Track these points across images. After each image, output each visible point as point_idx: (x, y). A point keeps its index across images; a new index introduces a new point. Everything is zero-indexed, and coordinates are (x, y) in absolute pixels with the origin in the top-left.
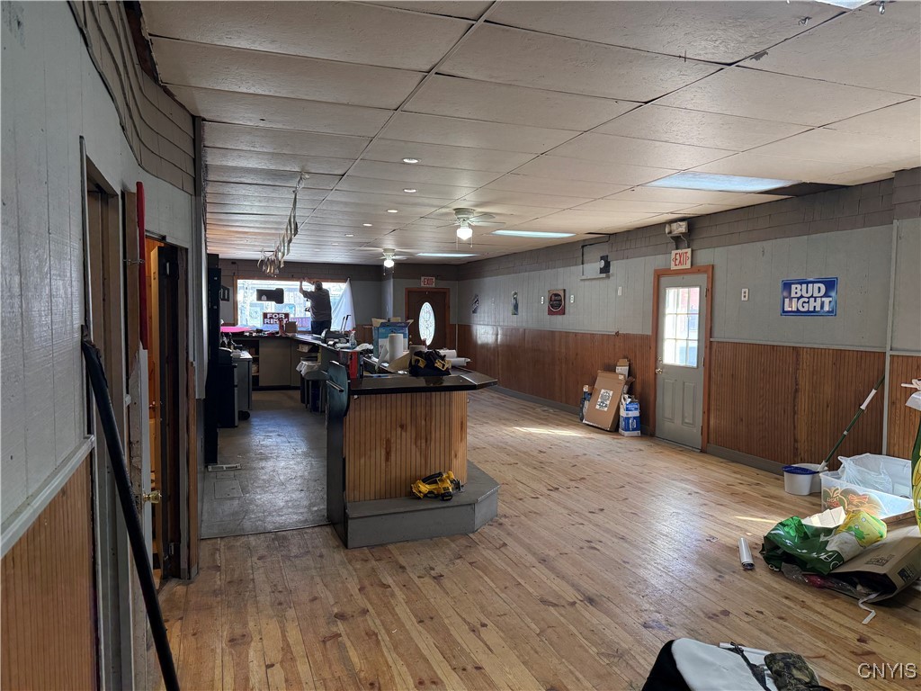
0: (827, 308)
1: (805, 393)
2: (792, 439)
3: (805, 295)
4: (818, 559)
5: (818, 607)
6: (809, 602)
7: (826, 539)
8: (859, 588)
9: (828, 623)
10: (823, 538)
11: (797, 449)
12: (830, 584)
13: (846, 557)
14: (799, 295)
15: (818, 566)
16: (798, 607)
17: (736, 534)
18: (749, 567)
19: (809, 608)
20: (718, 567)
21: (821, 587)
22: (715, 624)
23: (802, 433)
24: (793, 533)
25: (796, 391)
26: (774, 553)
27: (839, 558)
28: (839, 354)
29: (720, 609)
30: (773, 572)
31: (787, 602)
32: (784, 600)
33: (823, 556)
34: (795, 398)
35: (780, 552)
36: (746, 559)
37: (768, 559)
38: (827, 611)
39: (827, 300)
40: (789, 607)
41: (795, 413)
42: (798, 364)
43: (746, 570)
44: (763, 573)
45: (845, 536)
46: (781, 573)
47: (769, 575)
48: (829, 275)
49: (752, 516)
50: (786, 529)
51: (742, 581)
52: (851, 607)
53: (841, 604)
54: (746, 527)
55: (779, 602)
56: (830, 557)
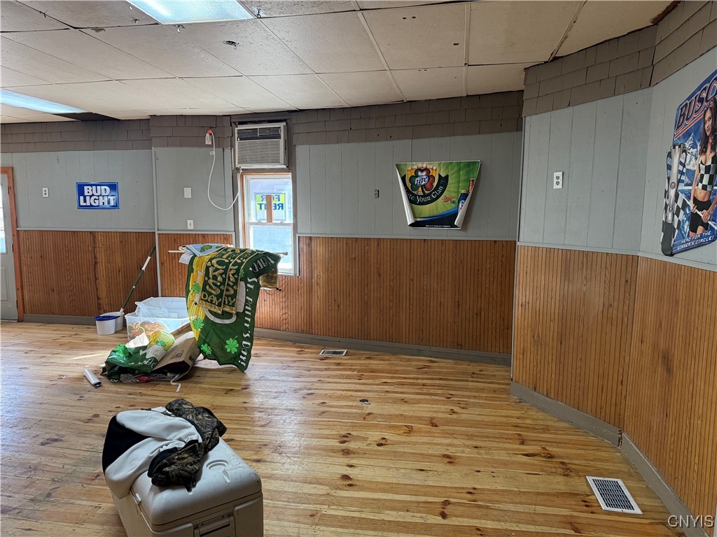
0: (112, 203)
1: (102, 265)
2: (96, 298)
3: (95, 193)
4: (144, 365)
5: (150, 393)
6: (144, 392)
7: (144, 352)
8: (169, 374)
9: (159, 399)
10: (141, 352)
11: (100, 304)
12: (152, 378)
13: (158, 359)
14: (91, 194)
15: (144, 369)
16: (139, 397)
17: (79, 369)
18: (97, 385)
19: (145, 395)
20: (76, 392)
21: (147, 382)
22: (92, 424)
23: (103, 293)
24: (122, 355)
25: (96, 263)
26: (113, 372)
27: (155, 360)
28: (124, 235)
29: (91, 415)
30: (114, 383)
31: (131, 396)
32: (129, 396)
33: (146, 362)
34: (95, 268)
35: (116, 369)
36: (94, 380)
37: (109, 377)
38: (156, 393)
39: (112, 198)
40: (134, 398)
41: (96, 279)
42: (95, 243)
43: (96, 387)
44: (108, 386)
45: (156, 347)
46: (120, 382)
47: (113, 386)
48: (112, 181)
49: (83, 355)
50: (117, 353)
51: (98, 395)
52: (168, 386)
53: (162, 387)
54: (83, 363)
55: (126, 398)
56: (150, 361)
